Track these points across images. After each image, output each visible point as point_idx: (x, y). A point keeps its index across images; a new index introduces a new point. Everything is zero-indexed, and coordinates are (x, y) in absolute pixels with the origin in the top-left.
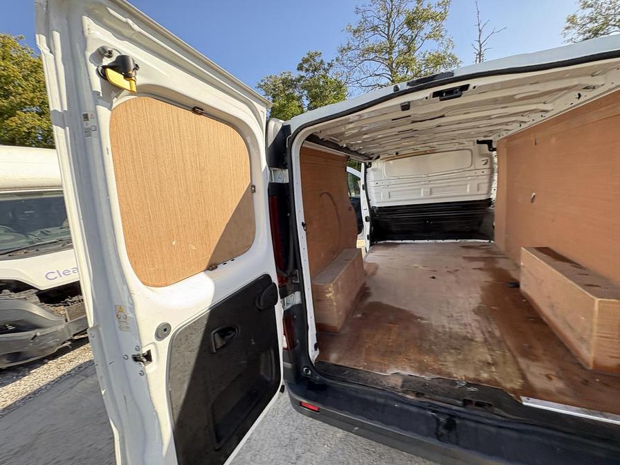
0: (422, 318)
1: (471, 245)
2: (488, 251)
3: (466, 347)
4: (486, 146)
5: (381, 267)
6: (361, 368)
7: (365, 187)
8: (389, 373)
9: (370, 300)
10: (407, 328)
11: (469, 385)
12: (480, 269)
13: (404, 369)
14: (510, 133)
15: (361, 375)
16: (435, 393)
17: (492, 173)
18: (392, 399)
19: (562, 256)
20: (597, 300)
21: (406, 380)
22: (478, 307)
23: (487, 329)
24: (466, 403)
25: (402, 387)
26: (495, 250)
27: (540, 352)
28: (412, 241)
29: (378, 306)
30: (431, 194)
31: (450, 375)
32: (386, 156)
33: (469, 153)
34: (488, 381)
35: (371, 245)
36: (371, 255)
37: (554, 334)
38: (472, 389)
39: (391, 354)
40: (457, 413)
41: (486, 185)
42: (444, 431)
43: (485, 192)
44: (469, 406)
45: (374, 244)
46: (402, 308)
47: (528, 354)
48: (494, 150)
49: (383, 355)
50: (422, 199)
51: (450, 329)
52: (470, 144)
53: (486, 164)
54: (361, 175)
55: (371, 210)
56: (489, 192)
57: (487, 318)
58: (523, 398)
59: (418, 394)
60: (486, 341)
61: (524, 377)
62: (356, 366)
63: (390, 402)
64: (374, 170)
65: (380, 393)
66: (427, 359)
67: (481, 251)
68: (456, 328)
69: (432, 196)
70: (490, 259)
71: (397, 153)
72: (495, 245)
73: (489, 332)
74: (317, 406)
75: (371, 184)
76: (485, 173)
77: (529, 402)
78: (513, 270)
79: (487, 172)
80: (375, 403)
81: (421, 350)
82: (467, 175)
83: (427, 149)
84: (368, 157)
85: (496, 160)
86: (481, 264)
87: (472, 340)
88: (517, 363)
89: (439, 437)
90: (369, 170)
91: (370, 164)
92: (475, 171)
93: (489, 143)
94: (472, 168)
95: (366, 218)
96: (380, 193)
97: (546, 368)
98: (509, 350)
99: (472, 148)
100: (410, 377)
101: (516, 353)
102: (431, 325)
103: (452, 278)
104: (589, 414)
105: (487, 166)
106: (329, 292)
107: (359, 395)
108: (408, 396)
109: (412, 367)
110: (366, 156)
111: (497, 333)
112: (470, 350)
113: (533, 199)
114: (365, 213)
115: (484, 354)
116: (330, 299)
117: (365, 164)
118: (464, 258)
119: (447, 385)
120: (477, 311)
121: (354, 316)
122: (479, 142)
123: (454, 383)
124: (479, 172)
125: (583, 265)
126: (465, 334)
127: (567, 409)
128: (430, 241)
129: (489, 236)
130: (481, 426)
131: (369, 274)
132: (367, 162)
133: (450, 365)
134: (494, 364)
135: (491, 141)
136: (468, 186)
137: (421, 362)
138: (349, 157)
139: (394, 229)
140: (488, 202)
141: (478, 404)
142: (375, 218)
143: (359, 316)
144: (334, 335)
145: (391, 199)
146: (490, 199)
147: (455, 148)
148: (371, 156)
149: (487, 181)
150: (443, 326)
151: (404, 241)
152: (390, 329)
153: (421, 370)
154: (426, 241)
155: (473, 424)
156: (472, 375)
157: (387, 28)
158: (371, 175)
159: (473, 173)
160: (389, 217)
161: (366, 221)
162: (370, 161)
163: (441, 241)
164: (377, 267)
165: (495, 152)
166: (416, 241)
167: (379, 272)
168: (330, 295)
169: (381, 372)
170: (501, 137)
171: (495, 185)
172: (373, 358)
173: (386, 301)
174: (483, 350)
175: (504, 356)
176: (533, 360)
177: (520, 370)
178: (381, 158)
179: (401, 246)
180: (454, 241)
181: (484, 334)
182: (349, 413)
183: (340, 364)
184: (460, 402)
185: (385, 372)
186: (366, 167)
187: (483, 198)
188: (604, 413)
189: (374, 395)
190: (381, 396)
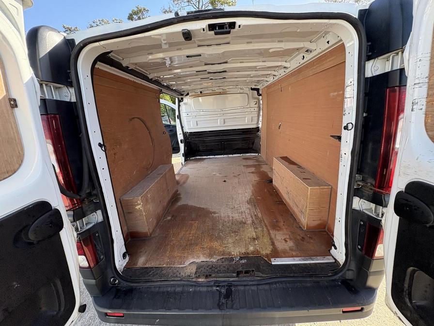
0: (214, 213)
1: (248, 157)
2: (257, 161)
3: (241, 229)
4: (256, 92)
5: (190, 177)
6: (165, 265)
7: (179, 117)
8: (187, 263)
9: (180, 204)
10: (205, 222)
11: (241, 258)
12: (252, 173)
13: (198, 257)
14: (268, 83)
15: (164, 272)
16: (219, 272)
17: (259, 110)
18: (187, 285)
19: (293, 162)
20: (309, 188)
21: (199, 267)
22: (250, 199)
23: (254, 213)
24: (239, 273)
25: (196, 273)
26: (261, 159)
27: (281, 224)
28: (214, 157)
29: (186, 208)
30: (224, 123)
31: (230, 254)
32: (194, 94)
33: (247, 95)
34: (253, 253)
35: (185, 161)
36: (184, 168)
37: (289, 211)
38: (243, 261)
39: (189, 246)
40: (233, 283)
41: (256, 118)
42: (224, 301)
43: (256, 123)
44: (240, 275)
45: (188, 160)
46: (202, 207)
47: (275, 226)
48: (260, 95)
49: (184, 249)
50: (219, 127)
51: (232, 217)
52: (247, 90)
53: (256, 104)
54: (176, 107)
55: (184, 134)
56: (258, 123)
57: (255, 206)
58: (272, 260)
59: (207, 277)
60: (253, 222)
61: (273, 244)
62: (160, 265)
63: (186, 289)
64: (185, 104)
65: (179, 283)
66: (215, 244)
67: (253, 161)
68: (236, 216)
69: (225, 125)
70: (258, 165)
71: (201, 92)
72: (260, 156)
73: (256, 215)
74: (122, 312)
75: (183, 115)
76: (255, 110)
77: (276, 262)
78: (270, 172)
79: (256, 109)
80: (175, 293)
81: (212, 238)
82: (246, 111)
83: (221, 91)
84: (180, 93)
85: (261, 102)
86: (253, 169)
87: (245, 223)
88: (269, 234)
89: (220, 307)
90: (181, 103)
91: (182, 99)
92: (250, 109)
93: (258, 90)
94: (248, 106)
95: (181, 141)
96: (190, 122)
97: (284, 234)
98: (266, 226)
99: (248, 92)
100: (202, 264)
101: (269, 228)
102: (221, 217)
103: (236, 180)
104: (305, 260)
105: (257, 106)
106: (138, 205)
107: (161, 290)
108: (200, 280)
109: (204, 254)
110: (178, 92)
111: (260, 215)
112: (244, 231)
113: (280, 126)
114: (180, 137)
115: (251, 232)
116: (140, 210)
117: (178, 98)
118: (244, 166)
119: (227, 263)
120: (249, 202)
121: (165, 219)
122: (252, 89)
123: (232, 259)
124: (252, 110)
125: (303, 166)
126: (241, 219)
127: (294, 260)
128: (225, 156)
129: (257, 151)
130: (248, 287)
131: (181, 183)
132: (180, 97)
133: (230, 245)
134: (257, 238)
135: (259, 89)
136: (246, 119)
137: (211, 248)
138: (161, 90)
139: (201, 148)
140: (257, 129)
141: (246, 272)
142: (187, 141)
143: (169, 218)
144: (144, 240)
145: (198, 127)
146: (258, 127)
147: (238, 92)
148: (182, 93)
149: (257, 115)
150: (229, 217)
151: (208, 157)
152: (191, 225)
153: (211, 256)
154: (222, 156)
155: (242, 288)
156: (243, 251)
157: (197, 3)
158: (183, 107)
159: (248, 110)
160: (197, 139)
161: (181, 142)
162: (182, 97)
163: (231, 155)
164: (187, 177)
165: (261, 97)
166: (216, 156)
167: (189, 181)
168: (139, 206)
169: (181, 264)
170: (264, 86)
171: (261, 118)
172: (176, 254)
173: (191, 203)
174: (251, 229)
175: (263, 231)
176: (278, 230)
177: (271, 239)
178: (190, 95)
179: (206, 160)
180: (239, 155)
181: (252, 218)
182: (151, 310)
183: (147, 266)
184: (235, 275)
185: (184, 264)
186: (180, 101)
187: (254, 126)
188: (312, 257)
189: (174, 286)
190: (179, 286)
